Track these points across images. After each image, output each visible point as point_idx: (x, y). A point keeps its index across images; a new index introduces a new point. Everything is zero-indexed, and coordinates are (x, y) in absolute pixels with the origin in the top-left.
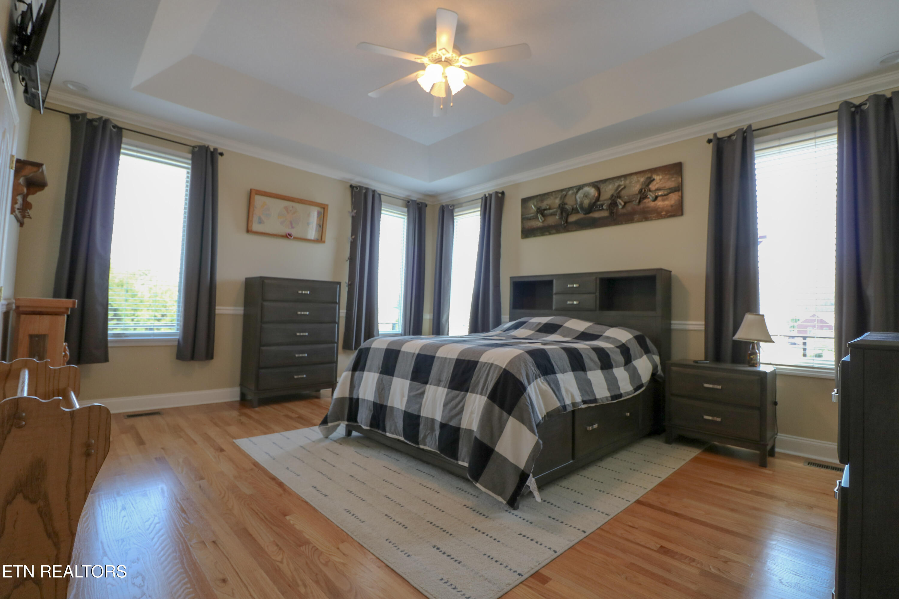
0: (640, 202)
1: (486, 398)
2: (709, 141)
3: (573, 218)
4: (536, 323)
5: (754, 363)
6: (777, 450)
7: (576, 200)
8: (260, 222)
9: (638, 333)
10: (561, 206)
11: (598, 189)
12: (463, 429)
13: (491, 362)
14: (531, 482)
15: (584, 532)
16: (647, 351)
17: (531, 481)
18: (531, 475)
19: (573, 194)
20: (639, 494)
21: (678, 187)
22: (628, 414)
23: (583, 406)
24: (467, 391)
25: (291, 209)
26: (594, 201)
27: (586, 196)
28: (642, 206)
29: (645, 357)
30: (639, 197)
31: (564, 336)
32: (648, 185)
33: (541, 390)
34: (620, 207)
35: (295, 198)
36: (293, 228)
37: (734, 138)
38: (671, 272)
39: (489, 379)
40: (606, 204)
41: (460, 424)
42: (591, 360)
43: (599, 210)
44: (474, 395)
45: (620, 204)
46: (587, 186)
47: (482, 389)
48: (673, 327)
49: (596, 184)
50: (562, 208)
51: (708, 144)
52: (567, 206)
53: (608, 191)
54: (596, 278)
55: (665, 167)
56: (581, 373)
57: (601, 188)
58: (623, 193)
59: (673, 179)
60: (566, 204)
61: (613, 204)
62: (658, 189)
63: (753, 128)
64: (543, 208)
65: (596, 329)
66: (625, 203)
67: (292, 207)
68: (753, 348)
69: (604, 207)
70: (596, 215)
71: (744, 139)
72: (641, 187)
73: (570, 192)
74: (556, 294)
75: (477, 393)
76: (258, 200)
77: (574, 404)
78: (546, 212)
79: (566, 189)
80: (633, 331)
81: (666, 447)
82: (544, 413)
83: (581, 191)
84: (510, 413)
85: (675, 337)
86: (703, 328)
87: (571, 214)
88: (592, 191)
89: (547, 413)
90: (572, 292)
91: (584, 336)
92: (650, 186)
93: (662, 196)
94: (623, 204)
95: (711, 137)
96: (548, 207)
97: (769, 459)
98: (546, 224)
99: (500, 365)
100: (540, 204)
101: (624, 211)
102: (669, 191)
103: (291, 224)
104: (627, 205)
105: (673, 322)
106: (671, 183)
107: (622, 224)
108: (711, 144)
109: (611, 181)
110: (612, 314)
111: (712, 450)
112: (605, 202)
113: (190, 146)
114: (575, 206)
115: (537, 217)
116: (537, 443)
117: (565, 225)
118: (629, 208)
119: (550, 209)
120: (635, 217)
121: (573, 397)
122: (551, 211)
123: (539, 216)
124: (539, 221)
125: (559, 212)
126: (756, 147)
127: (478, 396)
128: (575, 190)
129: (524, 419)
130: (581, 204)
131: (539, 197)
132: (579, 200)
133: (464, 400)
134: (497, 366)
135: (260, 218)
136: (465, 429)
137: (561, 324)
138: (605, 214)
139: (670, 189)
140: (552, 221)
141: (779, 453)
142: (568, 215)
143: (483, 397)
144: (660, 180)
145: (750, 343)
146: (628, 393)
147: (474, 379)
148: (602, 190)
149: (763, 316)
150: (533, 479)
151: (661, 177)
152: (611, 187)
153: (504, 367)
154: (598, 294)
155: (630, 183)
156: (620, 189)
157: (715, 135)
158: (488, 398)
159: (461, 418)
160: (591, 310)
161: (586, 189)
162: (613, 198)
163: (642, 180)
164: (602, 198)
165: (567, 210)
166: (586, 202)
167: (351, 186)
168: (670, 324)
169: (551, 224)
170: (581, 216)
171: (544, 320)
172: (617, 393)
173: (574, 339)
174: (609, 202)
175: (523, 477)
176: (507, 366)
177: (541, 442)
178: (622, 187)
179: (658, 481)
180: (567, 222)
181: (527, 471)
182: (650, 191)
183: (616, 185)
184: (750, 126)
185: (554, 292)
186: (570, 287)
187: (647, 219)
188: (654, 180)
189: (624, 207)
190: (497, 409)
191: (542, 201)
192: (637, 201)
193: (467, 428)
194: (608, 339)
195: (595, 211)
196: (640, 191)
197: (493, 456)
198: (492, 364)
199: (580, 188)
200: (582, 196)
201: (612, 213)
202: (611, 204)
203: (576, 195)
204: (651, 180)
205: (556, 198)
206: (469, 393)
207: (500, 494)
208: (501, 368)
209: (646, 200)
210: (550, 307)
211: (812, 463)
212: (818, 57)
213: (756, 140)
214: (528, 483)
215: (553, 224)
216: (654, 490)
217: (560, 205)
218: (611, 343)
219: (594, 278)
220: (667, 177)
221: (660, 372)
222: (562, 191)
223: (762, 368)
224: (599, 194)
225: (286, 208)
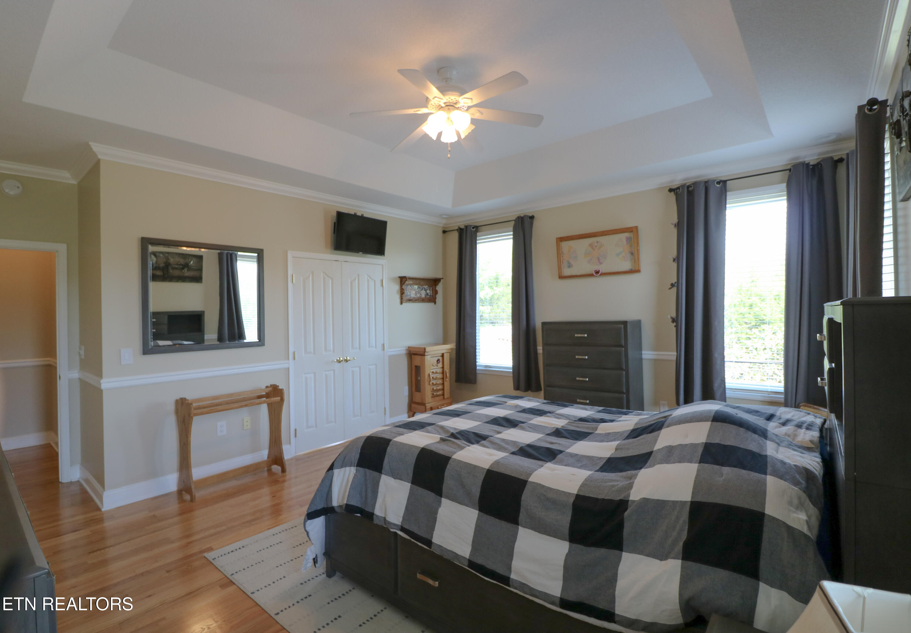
8: (570, 266)
25: (596, 244)
35: (598, 232)
36: (601, 263)
67: (597, 242)
76: (564, 245)
103: (598, 259)
113: (513, 220)
135: (569, 263)
167: (671, 190)
225: (591, 245)
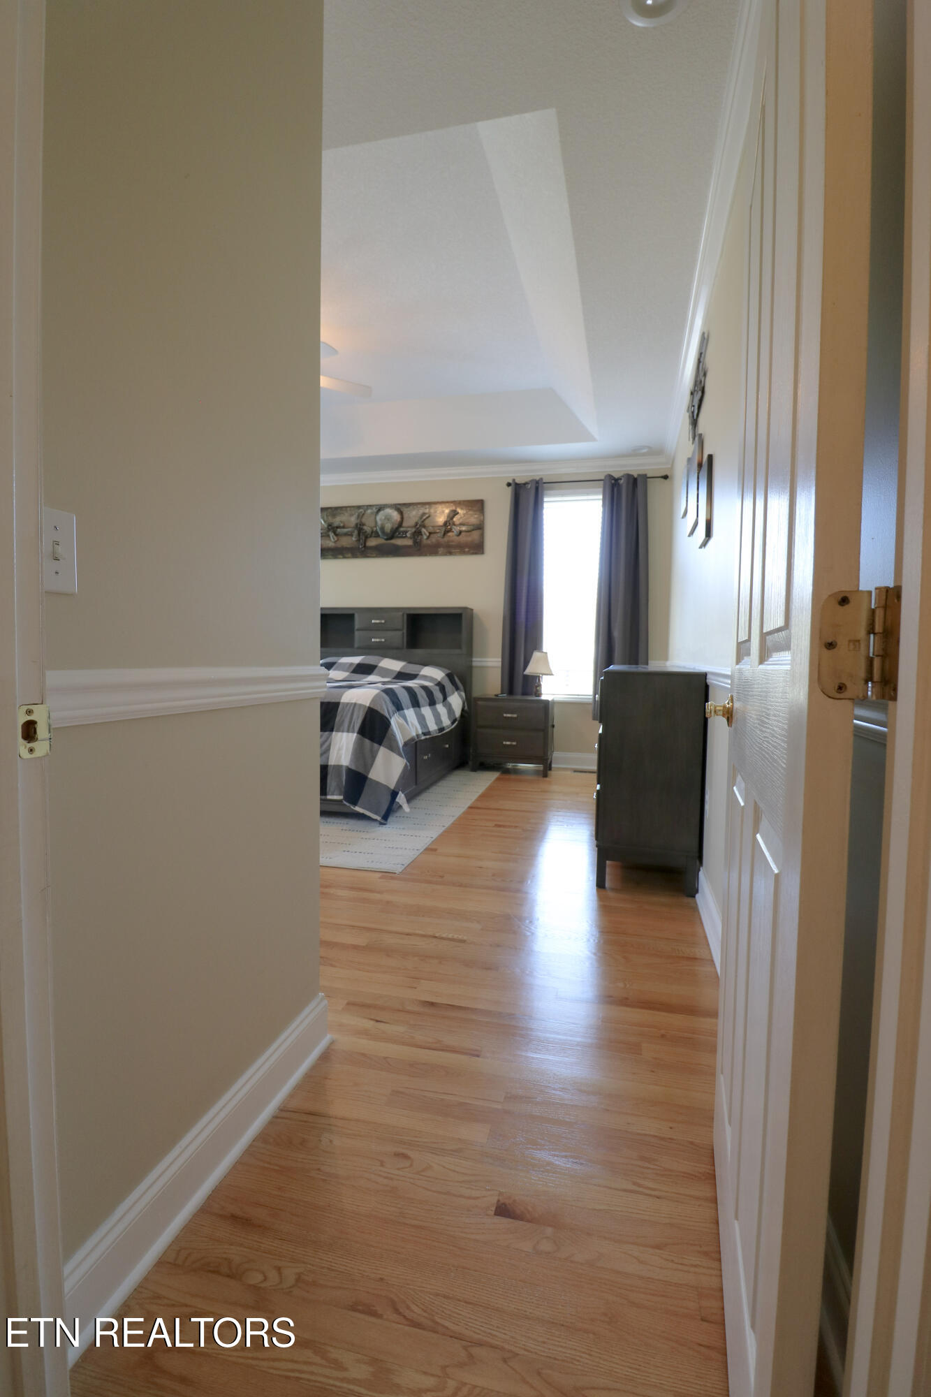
0: (444, 534)
1: (355, 734)
2: (509, 485)
3: (372, 542)
4: (347, 663)
5: (538, 694)
6: (553, 766)
7: (376, 522)
9: (448, 671)
10: (359, 526)
11: (401, 513)
12: (331, 765)
13: (354, 702)
14: (401, 798)
15: (444, 826)
16: (457, 689)
17: (400, 796)
18: (400, 792)
19: (372, 513)
20: (469, 803)
21: (480, 524)
22: (447, 746)
23: (423, 738)
24: (332, 730)
26: (396, 526)
27: (388, 518)
28: (446, 539)
29: (456, 693)
30: (444, 529)
31: (383, 677)
32: (452, 518)
33: (398, 723)
34: (425, 537)
37: (529, 486)
38: (472, 610)
39: (355, 717)
40: (410, 532)
41: (328, 762)
42: (422, 696)
43: (402, 537)
44: (340, 734)
45: (425, 534)
46: (389, 507)
47: (349, 726)
48: (474, 664)
49: (399, 506)
50: (359, 528)
51: (507, 487)
52: (365, 528)
53: (412, 516)
54: (403, 615)
55: (469, 501)
56: (417, 709)
57: (404, 512)
58: (427, 522)
59: (476, 516)
60: (364, 525)
61: (418, 533)
62: (461, 524)
63: (544, 481)
64: (335, 525)
65: (412, 669)
66: (430, 533)
68: (539, 680)
69: (408, 535)
70: (399, 542)
71: (537, 489)
72: (445, 520)
73: (369, 511)
74: (358, 630)
75: (343, 732)
77: (418, 735)
78: (339, 530)
79: (364, 506)
80: (444, 669)
81: (473, 774)
82: (403, 743)
83: (382, 512)
84: (380, 743)
85: (475, 673)
86: (500, 664)
87: (371, 537)
88: (395, 516)
89: (405, 743)
90: (377, 628)
91: (401, 676)
92: (455, 519)
93: (466, 531)
94: (428, 534)
95: (511, 482)
96: (342, 525)
97: (549, 772)
98: (339, 544)
99: (364, 703)
100: (331, 520)
101: (429, 542)
102: (472, 527)
104: (432, 536)
105: (474, 659)
106: (474, 519)
107: (426, 555)
108: (510, 488)
109: (415, 507)
110: (419, 652)
111: (507, 772)
112: (409, 529)
114: (375, 529)
115: (329, 536)
116: (406, 765)
117: (363, 549)
118: (434, 539)
119: (344, 527)
120: (439, 549)
121: (416, 729)
122: (345, 530)
123: (331, 534)
124: (331, 540)
125: (356, 532)
126: (545, 499)
127: (345, 734)
128: (375, 510)
129: (393, 747)
130: (382, 528)
131: (330, 510)
132: (379, 523)
133: (329, 740)
134: (360, 705)
136: (334, 766)
137: (375, 664)
138: (409, 542)
139: (473, 525)
140: (346, 542)
141: (555, 768)
142: (366, 538)
143: (350, 734)
144: (464, 514)
145: (536, 677)
146: (448, 727)
147: (337, 719)
148: (405, 516)
149: (546, 653)
150: (403, 795)
151: (465, 512)
152: (414, 513)
153: (368, 705)
154: (405, 631)
155: (435, 512)
156: (424, 518)
157: (514, 480)
158: (359, 733)
159: (329, 756)
160: (397, 648)
161: (388, 511)
162: (418, 526)
163: (447, 511)
164: (405, 524)
165: (366, 532)
166: (388, 527)
168: (472, 661)
169: (345, 546)
170: (380, 541)
171: (356, 660)
172: (441, 726)
173: (394, 678)
174: (414, 530)
175: (394, 794)
176: (370, 703)
177: (408, 764)
178: (427, 516)
179: (478, 795)
180: (365, 546)
181: (397, 790)
182: (454, 525)
183: (421, 511)
184: (542, 479)
185: (357, 627)
186: (374, 623)
187: (450, 553)
188: (458, 513)
189: (428, 537)
190: (367, 742)
191: (334, 516)
192: (442, 534)
193: (336, 764)
194: (425, 678)
195: (398, 537)
196: (445, 524)
197: (368, 782)
198: (355, 704)
199: (380, 508)
200: (383, 518)
201: (415, 542)
202: (415, 532)
203: (376, 515)
204: (455, 513)
205: (351, 515)
206: (334, 733)
207: (376, 813)
208: (366, 706)
209: (450, 534)
210: (351, 646)
211: (575, 771)
212: (594, 440)
213: (546, 492)
214: (397, 800)
215: (348, 546)
216: (477, 800)
217: (357, 525)
218: (430, 681)
219: (401, 613)
220: (471, 512)
221: (466, 708)
222: (359, 507)
223: (544, 697)
224: (402, 518)
